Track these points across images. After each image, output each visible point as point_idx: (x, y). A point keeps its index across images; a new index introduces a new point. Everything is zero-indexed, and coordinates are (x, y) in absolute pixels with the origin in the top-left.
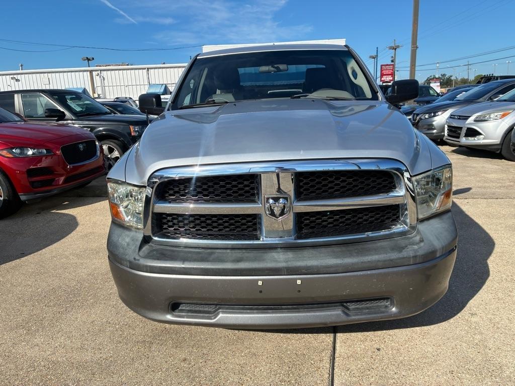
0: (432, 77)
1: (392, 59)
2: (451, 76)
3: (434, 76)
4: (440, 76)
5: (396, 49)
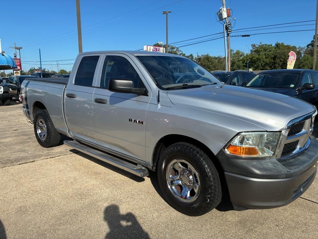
0: (33, 69)
1: (15, 55)
2: (45, 69)
3: (34, 68)
4: (38, 69)
5: (19, 49)
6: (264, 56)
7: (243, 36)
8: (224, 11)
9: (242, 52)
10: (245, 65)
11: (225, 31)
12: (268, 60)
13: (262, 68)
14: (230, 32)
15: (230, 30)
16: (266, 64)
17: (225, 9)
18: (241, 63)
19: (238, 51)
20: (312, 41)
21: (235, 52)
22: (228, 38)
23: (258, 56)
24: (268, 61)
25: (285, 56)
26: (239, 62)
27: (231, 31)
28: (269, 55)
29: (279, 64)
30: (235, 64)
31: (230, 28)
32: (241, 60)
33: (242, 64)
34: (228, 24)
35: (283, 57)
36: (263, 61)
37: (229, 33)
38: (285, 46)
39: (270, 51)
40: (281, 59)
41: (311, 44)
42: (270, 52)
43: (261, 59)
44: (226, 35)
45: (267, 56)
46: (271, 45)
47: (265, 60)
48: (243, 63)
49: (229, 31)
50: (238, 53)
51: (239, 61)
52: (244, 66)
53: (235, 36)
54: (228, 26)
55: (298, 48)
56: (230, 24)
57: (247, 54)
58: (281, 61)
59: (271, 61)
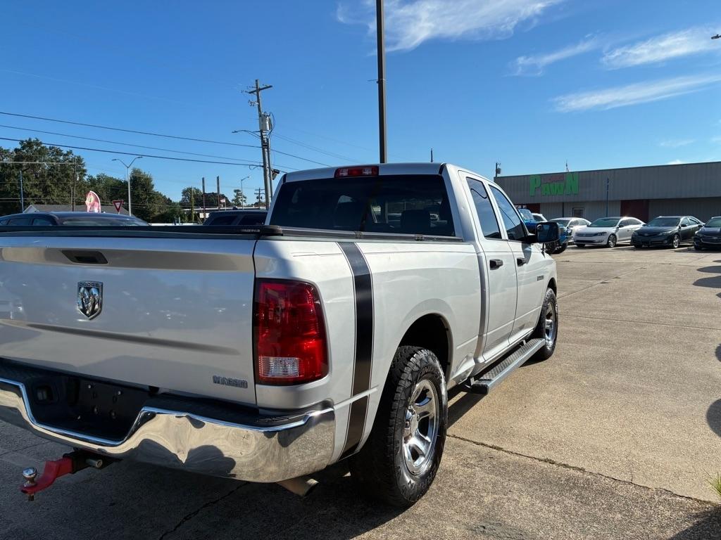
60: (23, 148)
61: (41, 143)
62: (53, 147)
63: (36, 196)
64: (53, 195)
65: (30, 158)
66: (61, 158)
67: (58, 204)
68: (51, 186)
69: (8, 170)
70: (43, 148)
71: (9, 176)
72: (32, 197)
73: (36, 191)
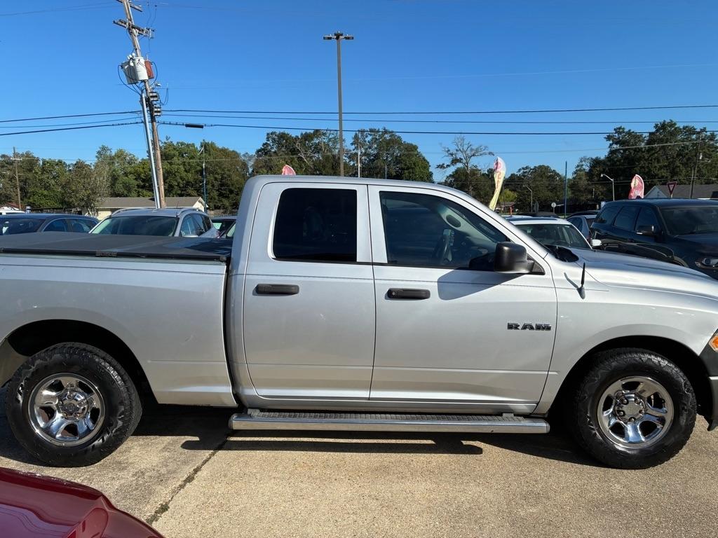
6: (182, 168)
7: (187, 126)
8: (142, 64)
9: (130, 155)
10: (142, 184)
11: (146, 109)
12: (190, 175)
13: (179, 192)
14: (159, 114)
15: (159, 110)
16: (188, 183)
17: (142, 61)
18: (131, 180)
19: (121, 151)
20: (264, 144)
21: (113, 154)
22: (153, 125)
23: (169, 165)
24: (190, 177)
25: (223, 170)
26: (127, 176)
27: (159, 112)
28: (191, 166)
29: (213, 186)
30: (118, 182)
31: (158, 106)
32: (131, 173)
33: (136, 183)
34: (151, 95)
35: (219, 171)
36: (181, 178)
37: (155, 114)
38: (218, 148)
39: (192, 158)
40: (217, 176)
41: (263, 149)
42: (192, 160)
43: (177, 174)
44: (148, 119)
45: (188, 167)
46: (193, 145)
47: (184, 174)
48: (136, 179)
49: (156, 110)
50: (121, 155)
51: (126, 174)
52: (138, 186)
53: (170, 124)
54: (152, 99)
55: (244, 155)
56: (156, 96)
57: (143, 159)
58: (216, 179)
59: (196, 177)
60: (657, 131)
61: (675, 124)
62: (687, 127)
63: (663, 177)
64: (680, 175)
65: (661, 141)
66: (694, 137)
67: (685, 184)
68: (679, 167)
69: (640, 154)
70: (676, 129)
71: (639, 160)
72: (659, 178)
73: (664, 173)
